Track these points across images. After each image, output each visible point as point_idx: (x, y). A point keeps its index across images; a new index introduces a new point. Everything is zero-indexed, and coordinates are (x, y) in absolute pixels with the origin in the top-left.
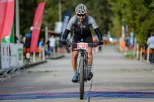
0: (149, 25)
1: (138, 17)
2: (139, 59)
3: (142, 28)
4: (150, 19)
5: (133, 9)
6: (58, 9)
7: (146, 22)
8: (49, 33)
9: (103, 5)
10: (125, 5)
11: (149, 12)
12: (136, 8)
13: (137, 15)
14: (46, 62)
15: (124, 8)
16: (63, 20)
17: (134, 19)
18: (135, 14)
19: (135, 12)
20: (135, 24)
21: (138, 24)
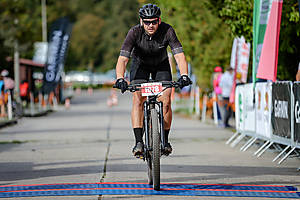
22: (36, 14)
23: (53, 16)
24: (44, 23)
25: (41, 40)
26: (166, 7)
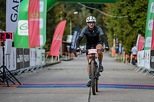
0: (132, 39)
1: (125, 33)
2: (125, 62)
3: (127, 41)
4: (133, 35)
5: (121, 28)
6: (69, 26)
7: (131, 36)
8: (63, 43)
9: (101, 24)
10: (116, 24)
11: (132, 30)
12: (123, 26)
13: (124, 32)
14: (60, 62)
15: (115, 26)
16: (73, 34)
17: (122, 35)
18: (123, 31)
19: (123, 29)
20: (123, 38)
21: (124, 38)
22: (68, 25)
23: (74, 26)
24: (71, 29)
25: (69, 34)
26: (113, 23)
